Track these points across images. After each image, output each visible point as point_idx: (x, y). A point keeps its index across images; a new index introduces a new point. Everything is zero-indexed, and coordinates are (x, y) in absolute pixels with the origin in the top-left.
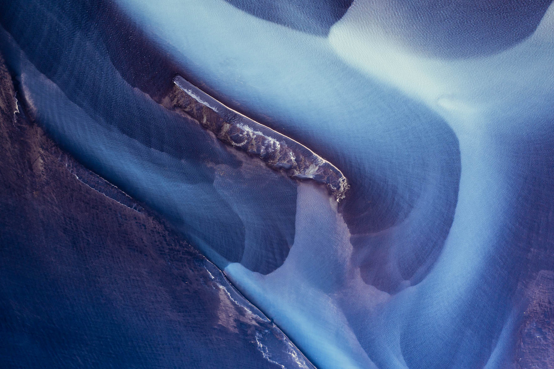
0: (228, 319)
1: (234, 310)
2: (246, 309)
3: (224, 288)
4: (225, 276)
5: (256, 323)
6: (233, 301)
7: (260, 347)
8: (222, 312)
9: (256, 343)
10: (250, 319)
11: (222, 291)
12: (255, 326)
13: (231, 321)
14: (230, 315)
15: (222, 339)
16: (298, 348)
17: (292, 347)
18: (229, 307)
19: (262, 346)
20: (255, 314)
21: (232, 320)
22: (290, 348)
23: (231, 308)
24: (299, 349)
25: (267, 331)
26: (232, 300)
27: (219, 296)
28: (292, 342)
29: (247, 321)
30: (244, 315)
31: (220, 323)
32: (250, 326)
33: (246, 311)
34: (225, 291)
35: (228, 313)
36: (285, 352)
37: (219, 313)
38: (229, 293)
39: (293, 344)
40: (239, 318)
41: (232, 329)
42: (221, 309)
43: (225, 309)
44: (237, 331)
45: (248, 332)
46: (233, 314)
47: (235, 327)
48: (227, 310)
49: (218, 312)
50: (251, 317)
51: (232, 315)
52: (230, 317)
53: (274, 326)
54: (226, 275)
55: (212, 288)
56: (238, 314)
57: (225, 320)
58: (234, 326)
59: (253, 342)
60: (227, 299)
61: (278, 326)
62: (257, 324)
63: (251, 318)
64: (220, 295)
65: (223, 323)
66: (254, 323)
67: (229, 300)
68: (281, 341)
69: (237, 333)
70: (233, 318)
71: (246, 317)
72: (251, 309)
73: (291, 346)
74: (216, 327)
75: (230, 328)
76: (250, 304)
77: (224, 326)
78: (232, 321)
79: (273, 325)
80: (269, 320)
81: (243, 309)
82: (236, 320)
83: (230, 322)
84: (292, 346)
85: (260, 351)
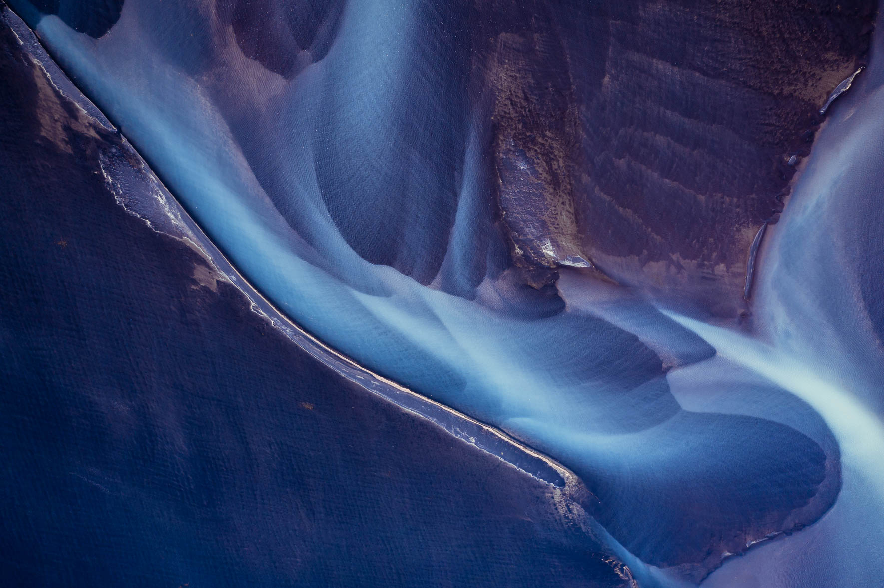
0: (54, 125)
1: (60, 107)
2: (78, 106)
3: (41, 64)
4: (40, 41)
5: (95, 133)
6: (57, 89)
7: (108, 183)
8: (44, 113)
9: (102, 173)
10: (86, 127)
11: (38, 69)
12: (96, 140)
13: (59, 130)
14: (56, 118)
15: (50, 166)
16: (166, 186)
17: (156, 184)
18: (53, 102)
19: (111, 180)
20: (92, 115)
21: (59, 126)
22: (153, 185)
23: (56, 103)
24: (168, 188)
25: (114, 150)
26: (55, 87)
27: (34, 79)
28: (154, 174)
29: (82, 129)
30: (76, 118)
31: (43, 134)
32: (88, 140)
33: (77, 109)
34: (42, 70)
35: (51, 113)
36: (147, 193)
37: (40, 114)
38: (49, 75)
39: (156, 176)
40: (70, 122)
41: (62, 145)
42: (40, 105)
43: (47, 105)
44: (69, 150)
45: (87, 152)
46: (61, 115)
47: (67, 143)
48: (50, 108)
49: (38, 111)
50: (87, 121)
51: (59, 118)
52: (56, 121)
53: (124, 140)
54: (40, 38)
55: (24, 64)
56: (67, 115)
57: (50, 128)
58: (64, 140)
59: (97, 172)
60: (48, 86)
61: (129, 140)
62: (98, 136)
63: (88, 125)
64: (36, 78)
65: (47, 134)
66: (93, 133)
67: (50, 88)
68: (139, 171)
69: (70, 155)
70: (61, 123)
71: (80, 120)
72: (85, 106)
73: (154, 182)
74: (38, 141)
75: (59, 143)
76: (82, 95)
77: (49, 138)
78: (60, 128)
79: (121, 138)
80: (115, 128)
81: (74, 105)
82: (67, 128)
83: (58, 132)
84: (156, 181)
85: (109, 191)
